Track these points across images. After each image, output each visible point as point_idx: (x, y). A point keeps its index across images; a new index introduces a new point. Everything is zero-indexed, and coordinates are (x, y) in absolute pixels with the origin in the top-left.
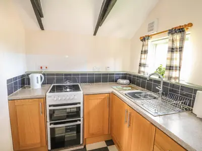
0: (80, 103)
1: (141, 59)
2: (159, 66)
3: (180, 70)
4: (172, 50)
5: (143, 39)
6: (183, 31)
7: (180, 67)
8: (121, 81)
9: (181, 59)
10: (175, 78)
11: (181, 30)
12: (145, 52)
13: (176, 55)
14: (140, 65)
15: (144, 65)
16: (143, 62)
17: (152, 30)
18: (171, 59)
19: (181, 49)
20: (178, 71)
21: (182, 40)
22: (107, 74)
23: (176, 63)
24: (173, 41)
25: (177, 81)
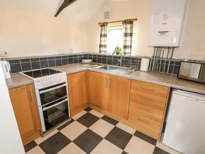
0: (65, 83)
1: (101, 41)
2: (116, 46)
3: (131, 48)
4: (126, 35)
5: (103, 25)
6: (132, 23)
7: (131, 46)
8: (86, 61)
9: (131, 41)
10: (128, 53)
11: (131, 22)
12: (105, 36)
13: (129, 38)
14: (101, 46)
15: (105, 46)
16: (103, 43)
17: (108, 18)
18: (125, 41)
19: (131, 35)
20: (130, 49)
21: (132, 28)
22: (72, 56)
23: (128, 44)
24: (126, 29)
25: (129, 55)
